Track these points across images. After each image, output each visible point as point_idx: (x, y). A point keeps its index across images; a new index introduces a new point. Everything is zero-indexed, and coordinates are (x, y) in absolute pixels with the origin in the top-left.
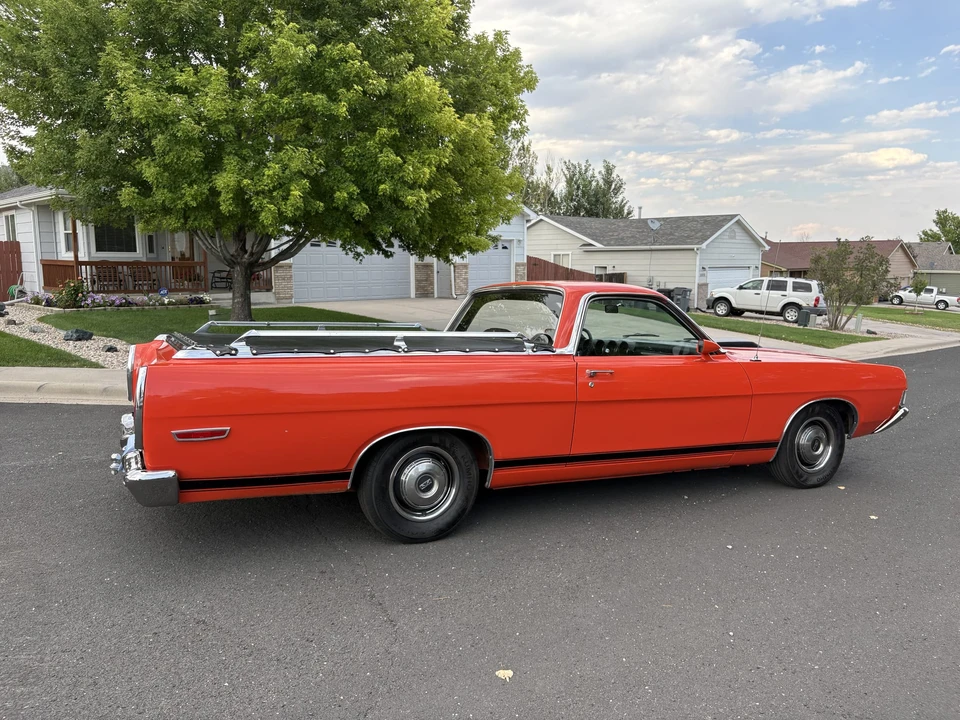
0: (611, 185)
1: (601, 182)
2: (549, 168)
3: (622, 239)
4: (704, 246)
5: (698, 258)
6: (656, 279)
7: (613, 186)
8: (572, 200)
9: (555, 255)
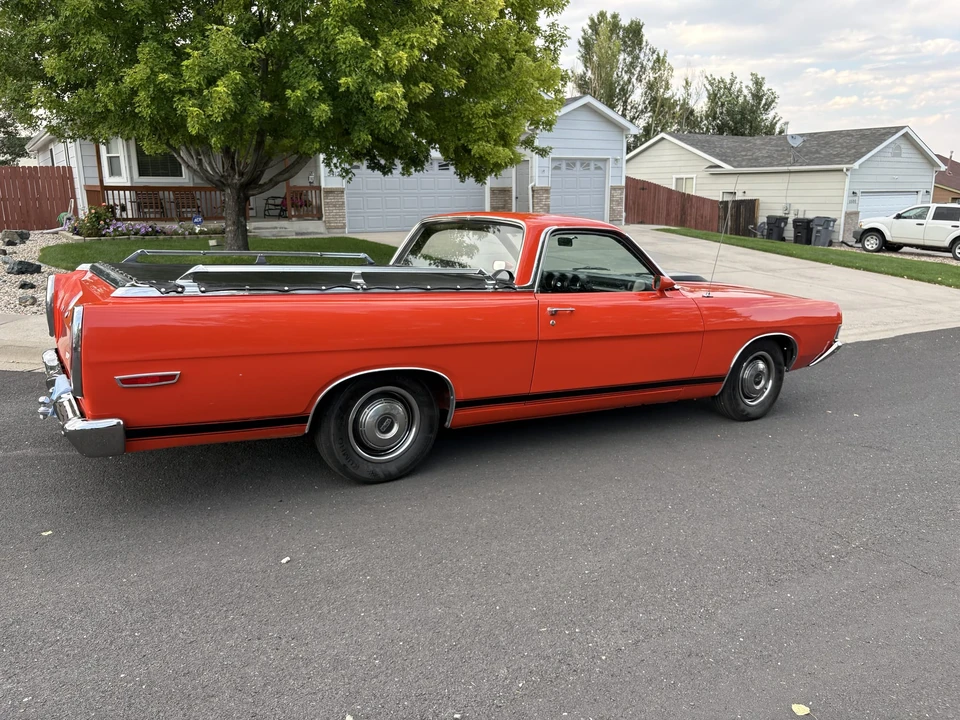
0: (761, 99)
1: (749, 97)
2: (687, 83)
3: (756, 159)
4: (856, 165)
5: (847, 180)
6: (795, 207)
7: (763, 102)
8: (715, 119)
9: (677, 179)
